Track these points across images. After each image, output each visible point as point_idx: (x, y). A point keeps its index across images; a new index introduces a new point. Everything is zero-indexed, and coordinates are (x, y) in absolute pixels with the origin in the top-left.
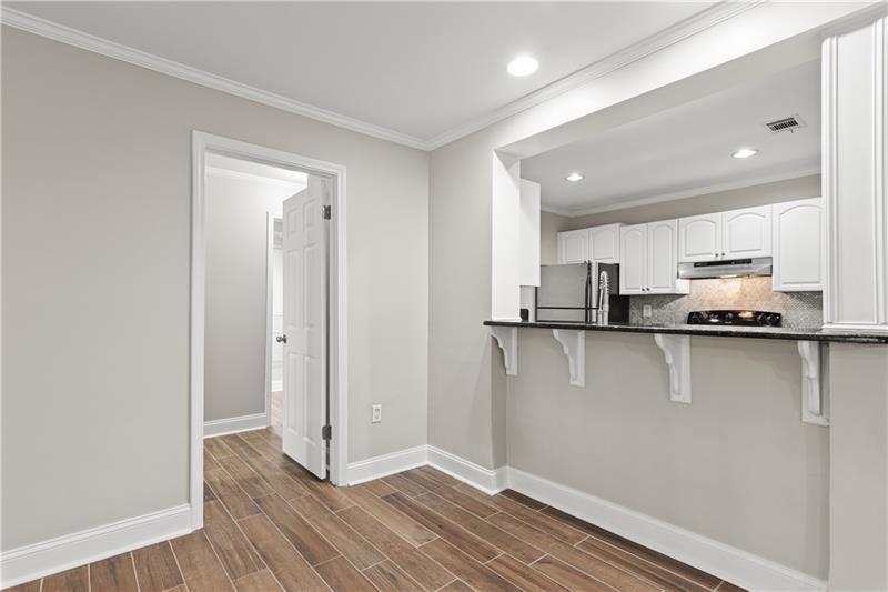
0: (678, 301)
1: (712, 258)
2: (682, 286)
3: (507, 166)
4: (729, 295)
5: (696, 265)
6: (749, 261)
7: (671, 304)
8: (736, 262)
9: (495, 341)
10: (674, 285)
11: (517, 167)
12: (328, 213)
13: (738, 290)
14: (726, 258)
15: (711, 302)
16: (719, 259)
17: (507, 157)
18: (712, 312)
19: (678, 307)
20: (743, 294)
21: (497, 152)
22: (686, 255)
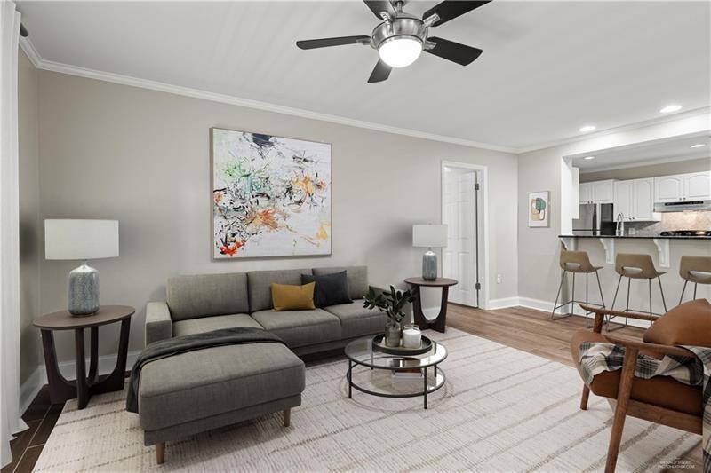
0: (653, 225)
1: (677, 201)
2: (657, 217)
3: (567, 163)
4: (689, 221)
5: (666, 204)
6: (702, 202)
7: (649, 227)
8: (693, 203)
9: (563, 244)
10: (651, 216)
11: (571, 163)
12: (477, 187)
13: (694, 218)
14: (686, 201)
15: (676, 226)
16: (682, 201)
17: (566, 159)
18: (677, 232)
19: (654, 228)
20: (698, 221)
21: (564, 158)
22: (660, 199)
